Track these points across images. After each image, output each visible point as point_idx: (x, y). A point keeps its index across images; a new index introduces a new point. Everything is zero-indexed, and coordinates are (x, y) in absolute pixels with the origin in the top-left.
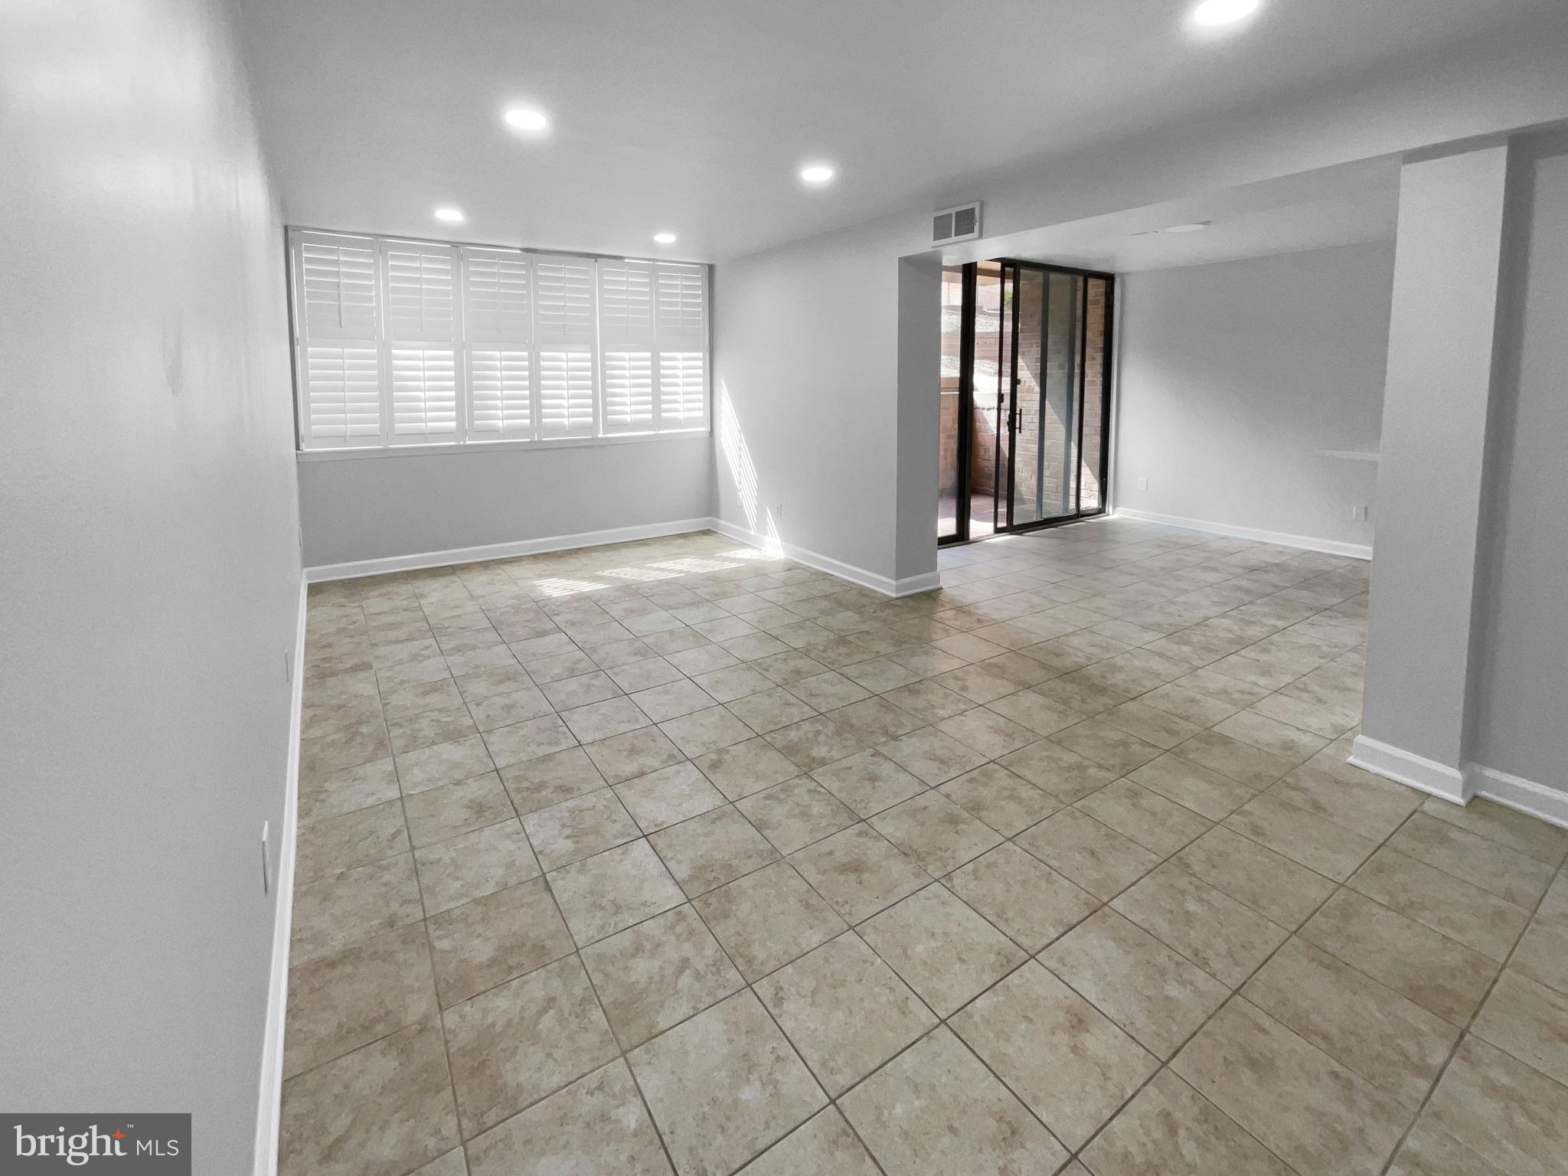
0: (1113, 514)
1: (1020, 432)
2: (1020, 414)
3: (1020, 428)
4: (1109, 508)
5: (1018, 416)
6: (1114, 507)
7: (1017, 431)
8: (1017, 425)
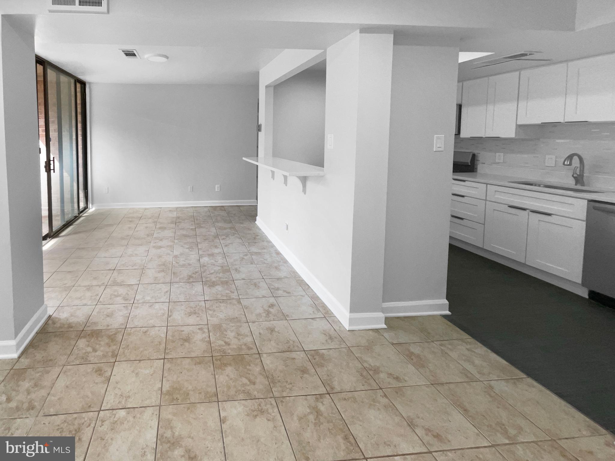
0: (92, 208)
1: (54, 172)
2: (54, 160)
3: (54, 170)
4: (90, 205)
5: (52, 162)
6: (92, 204)
7: (52, 171)
8: (52, 167)
